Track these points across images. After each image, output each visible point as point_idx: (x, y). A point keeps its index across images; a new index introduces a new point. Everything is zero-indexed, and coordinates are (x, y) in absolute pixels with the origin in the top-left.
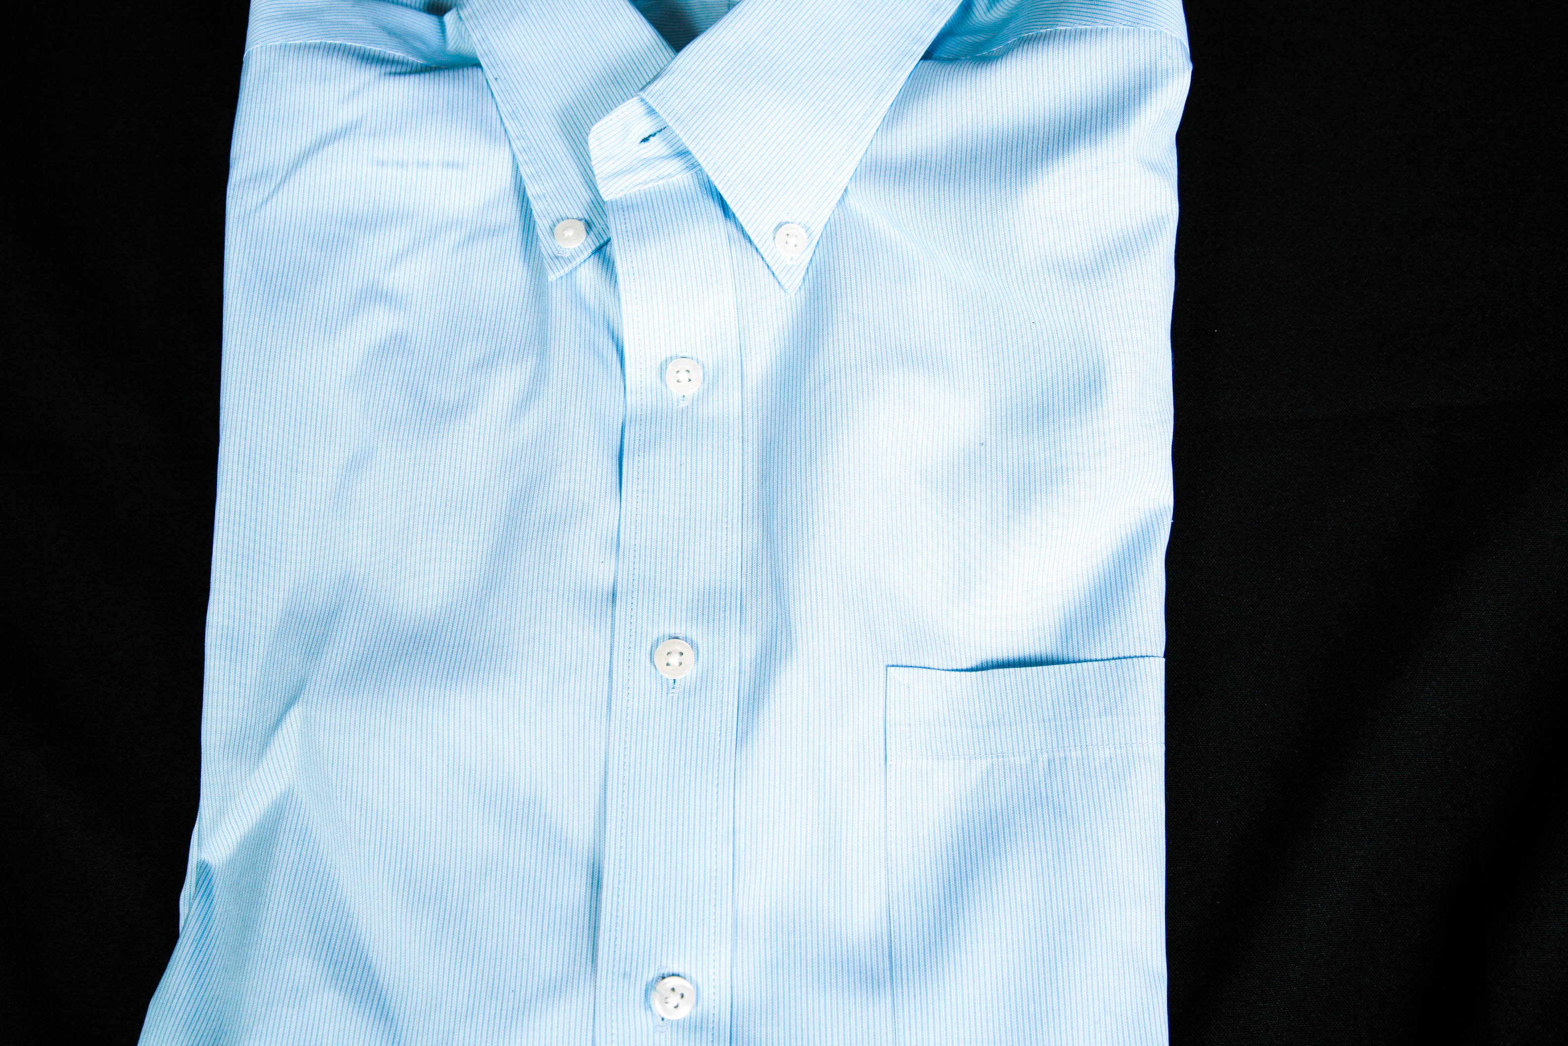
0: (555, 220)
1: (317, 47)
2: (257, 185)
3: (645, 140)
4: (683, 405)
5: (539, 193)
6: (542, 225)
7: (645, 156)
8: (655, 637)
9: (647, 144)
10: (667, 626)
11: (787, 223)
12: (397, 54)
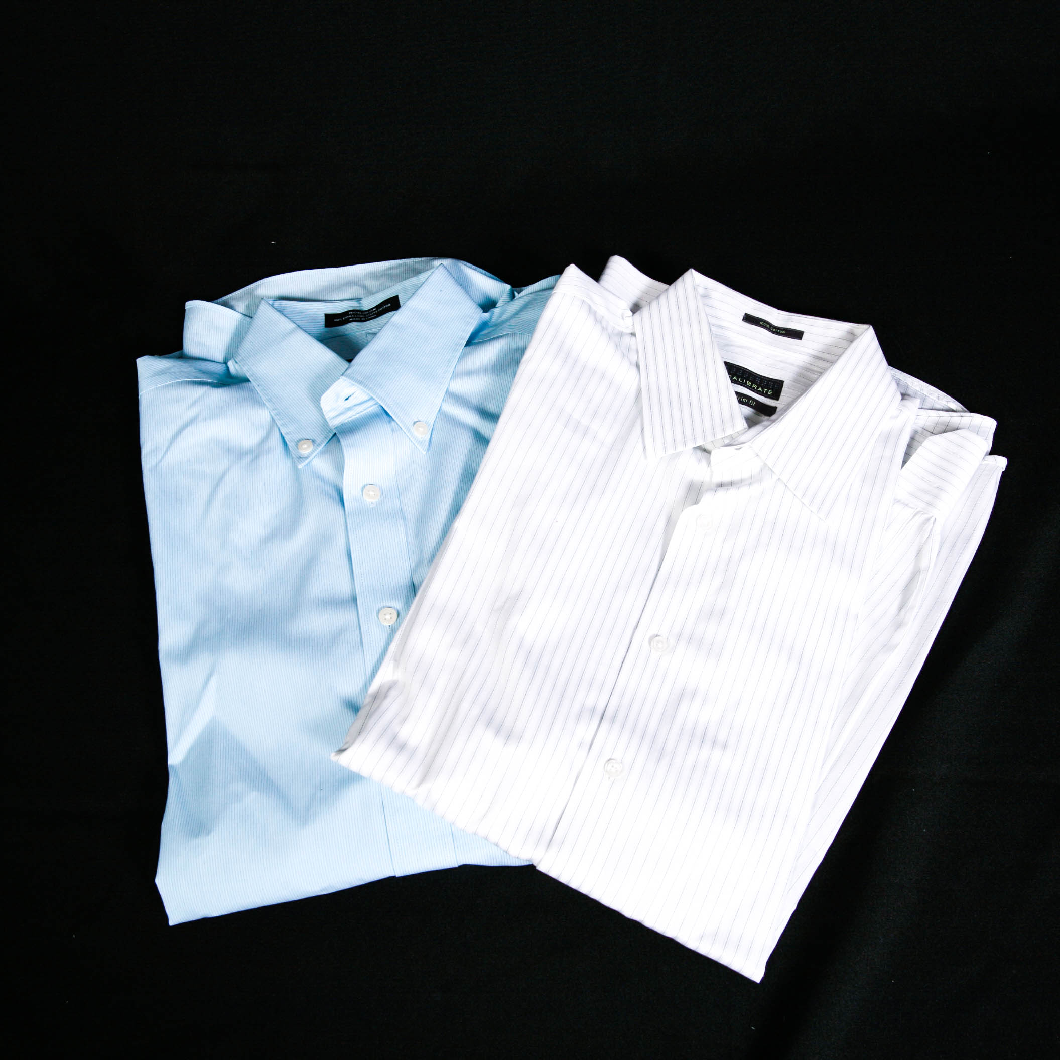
0: (297, 441)
1: (172, 385)
2: (155, 454)
3: (347, 399)
4: (372, 506)
5: (288, 431)
6: (291, 444)
7: (348, 406)
8: (377, 610)
9: (348, 400)
10: (382, 603)
11: (417, 422)
12: (209, 380)
